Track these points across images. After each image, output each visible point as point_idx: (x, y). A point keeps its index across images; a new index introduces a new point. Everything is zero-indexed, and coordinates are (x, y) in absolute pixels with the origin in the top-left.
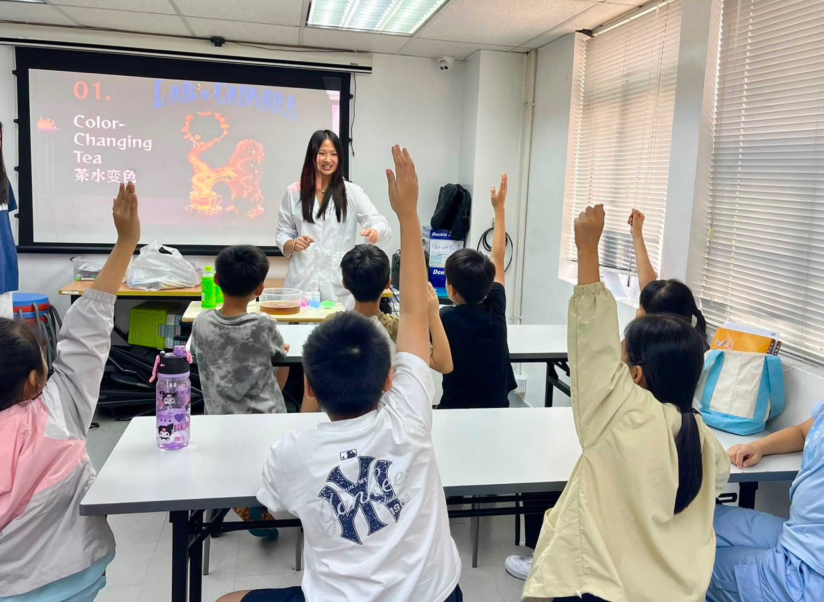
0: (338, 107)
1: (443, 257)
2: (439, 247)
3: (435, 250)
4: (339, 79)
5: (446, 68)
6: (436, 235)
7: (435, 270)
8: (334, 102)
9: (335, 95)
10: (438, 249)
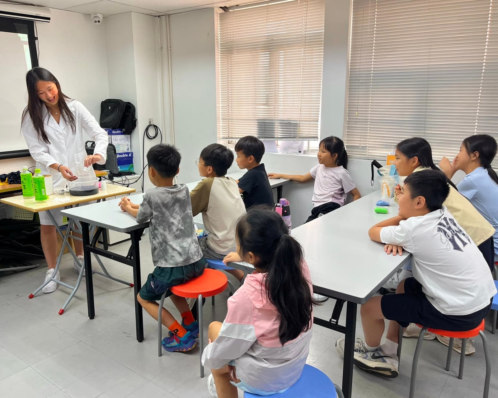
0: (28, 46)
1: (120, 146)
2: (117, 140)
3: (115, 142)
4: (26, 26)
5: (99, 22)
6: (115, 132)
7: (117, 155)
8: (25, 42)
9: (24, 37)
10: (117, 142)
